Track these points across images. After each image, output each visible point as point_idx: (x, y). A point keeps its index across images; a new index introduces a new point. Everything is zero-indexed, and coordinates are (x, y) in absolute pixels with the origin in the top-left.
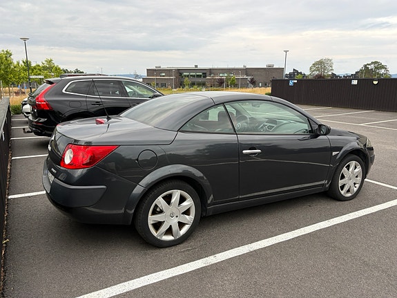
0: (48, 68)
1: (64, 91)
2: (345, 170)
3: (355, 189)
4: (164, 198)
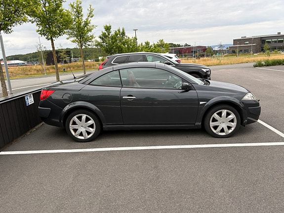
0: (160, 45)
1: (112, 63)
2: (215, 115)
3: (230, 131)
4: (77, 118)
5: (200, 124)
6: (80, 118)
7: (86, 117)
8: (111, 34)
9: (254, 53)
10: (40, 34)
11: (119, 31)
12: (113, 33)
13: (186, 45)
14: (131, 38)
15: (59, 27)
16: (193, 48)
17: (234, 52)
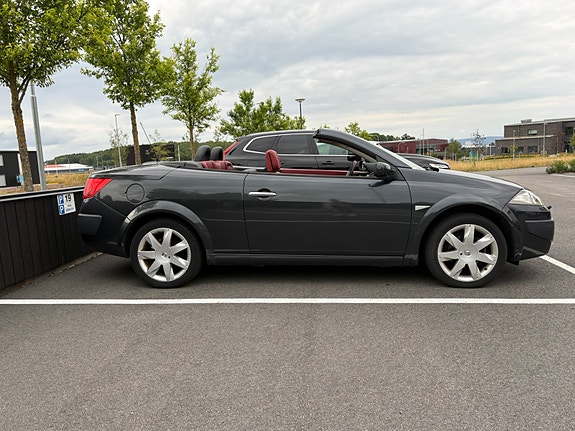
1: (244, 150)
2: (450, 236)
3: (484, 273)
4: (155, 235)
5: (415, 257)
6: (159, 237)
7: (173, 234)
8: (252, 109)
9: (549, 153)
10: (111, 97)
11: (269, 103)
12: (256, 107)
13: (406, 137)
14: (292, 118)
15: (148, 86)
16: (418, 142)
17: (506, 151)
